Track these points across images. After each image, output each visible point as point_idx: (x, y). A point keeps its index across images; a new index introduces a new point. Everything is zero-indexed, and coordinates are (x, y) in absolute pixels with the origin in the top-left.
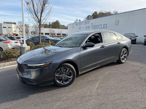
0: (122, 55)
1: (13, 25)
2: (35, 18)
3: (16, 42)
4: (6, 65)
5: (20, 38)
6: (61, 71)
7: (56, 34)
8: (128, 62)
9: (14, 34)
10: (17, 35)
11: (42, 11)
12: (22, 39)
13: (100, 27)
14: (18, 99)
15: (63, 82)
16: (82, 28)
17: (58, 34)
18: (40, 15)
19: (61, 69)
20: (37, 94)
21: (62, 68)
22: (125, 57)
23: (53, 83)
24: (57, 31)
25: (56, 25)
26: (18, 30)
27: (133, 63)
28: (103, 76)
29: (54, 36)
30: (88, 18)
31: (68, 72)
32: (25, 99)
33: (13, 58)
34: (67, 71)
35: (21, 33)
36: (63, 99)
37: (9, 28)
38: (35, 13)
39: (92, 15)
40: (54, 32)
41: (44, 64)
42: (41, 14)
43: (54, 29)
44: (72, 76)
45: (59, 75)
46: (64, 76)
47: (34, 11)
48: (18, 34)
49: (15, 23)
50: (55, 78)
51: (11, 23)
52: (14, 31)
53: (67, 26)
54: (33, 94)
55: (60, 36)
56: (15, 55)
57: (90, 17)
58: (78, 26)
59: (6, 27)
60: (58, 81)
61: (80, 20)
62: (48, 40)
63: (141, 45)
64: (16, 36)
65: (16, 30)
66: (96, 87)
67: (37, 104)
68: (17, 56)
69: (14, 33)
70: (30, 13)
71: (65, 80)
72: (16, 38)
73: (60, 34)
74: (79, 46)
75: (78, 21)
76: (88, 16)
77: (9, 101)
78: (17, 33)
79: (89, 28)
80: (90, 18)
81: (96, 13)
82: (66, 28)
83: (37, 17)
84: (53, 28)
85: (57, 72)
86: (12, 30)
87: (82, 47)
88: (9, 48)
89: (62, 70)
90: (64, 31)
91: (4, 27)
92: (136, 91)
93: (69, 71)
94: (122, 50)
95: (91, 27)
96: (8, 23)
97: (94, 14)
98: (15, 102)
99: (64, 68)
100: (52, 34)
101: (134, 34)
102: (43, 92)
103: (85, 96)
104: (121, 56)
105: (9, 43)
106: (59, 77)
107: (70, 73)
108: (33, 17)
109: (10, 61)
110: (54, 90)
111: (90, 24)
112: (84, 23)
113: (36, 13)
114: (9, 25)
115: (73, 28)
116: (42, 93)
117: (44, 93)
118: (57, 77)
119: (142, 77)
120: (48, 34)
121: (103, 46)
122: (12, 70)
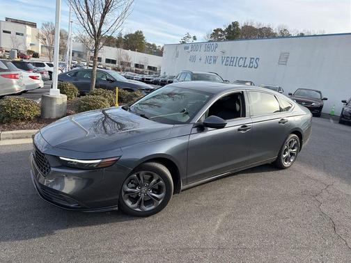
0: (286, 150)
1: (29, 29)
2: (86, 25)
3: (33, 77)
4: (5, 137)
5: (44, 66)
6: (140, 179)
7: (132, 66)
8: (297, 166)
9: (29, 52)
10: (36, 55)
11: (106, 10)
12: (47, 68)
13: (241, 62)
14: (30, 237)
15: (139, 206)
16: (197, 59)
17: (137, 66)
18: (99, 20)
19: (138, 175)
20: (76, 229)
21: (142, 173)
22: (292, 154)
23: (117, 208)
24: (135, 57)
25: (134, 42)
26: (40, 44)
27: (309, 170)
28: (236, 197)
29: (127, 68)
30: (216, 34)
31: (155, 184)
32: (45, 238)
33: (23, 120)
34: (154, 181)
35: (46, 50)
36: (138, 249)
37: (17, 34)
38: (88, 13)
39: (227, 30)
40: (127, 58)
41: (99, 161)
42: (103, 17)
43: (129, 52)
44: (162, 195)
45: (132, 188)
46: (144, 191)
47: (87, 7)
48: (40, 53)
49: (33, 25)
50: (123, 194)
51: (24, 23)
52: (31, 45)
53: (163, 49)
54: (67, 227)
55: (141, 70)
56: (28, 115)
57: (220, 33)
58: (189, 52)
59: (10, 33)
60: (129, 203)
61: (195, 38)
62: (112, 81)
63: (332, 121)
64: (33, 57)
65: (35, 41)
66: (217, 227)
67: (73, 258)
68: (32, 118)
69: (30, 49)
70: (76, 10)
71: (144, 201)
72: (34, 64)
73: (142, 67)
74: (188, 122)
75: (191, 40)
76: (217, 31)
77: (8, 239)
78: (35, 51)
79: (215, 61)
80: (221, 36)
81: (235, 24)
82: (160, 53)
83: (92, 24)
84: (127, 48)
85: (130, 181)
86: (25, 43)
87: (194, 124)
88: (14, 90)
89: (142, 178)
90: (153, 61)
91: (4, 32)
92: (308, 249)
93: (158, 181)
94: (287, 138)
95: (219, 60)
96: (16, 21)
97: (230, 27)
98: (21, 245)
99: (147, 174)
100: (122, 63)
101: (320, 92)
102: (90, 225)
103: (189, 249)
104: (283, 152)
105: (15, 78)
106: (131, 192)
107: (160, 187)
108: (82, 21)
109: (14, 129)
110: (117, 221)
111: (218, 53)
112: (203, 47)
113: (91, 14)
114: (19, 28)
115: (177, 57)
116: (88, 227)
117: (94, 226)
118: (127, 192)
119: (325, 211)
120: (114, 62)
121: (246, 126)
122: (18, 152)
